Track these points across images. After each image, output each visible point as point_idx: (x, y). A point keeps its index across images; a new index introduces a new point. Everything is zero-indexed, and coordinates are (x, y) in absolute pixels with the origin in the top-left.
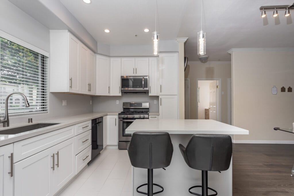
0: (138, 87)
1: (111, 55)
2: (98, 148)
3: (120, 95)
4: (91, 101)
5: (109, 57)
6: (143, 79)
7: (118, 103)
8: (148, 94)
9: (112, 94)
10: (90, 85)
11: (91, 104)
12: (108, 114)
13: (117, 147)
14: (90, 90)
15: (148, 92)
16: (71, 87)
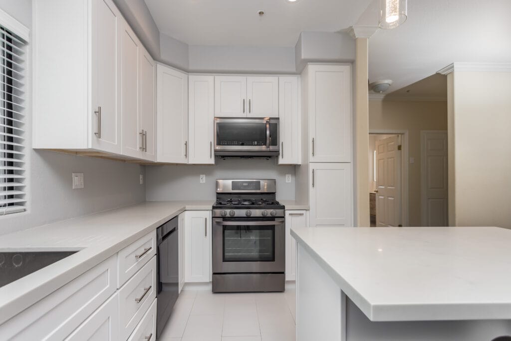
0: (256, 143)
1: (191, 68)
2: (163, 289)
3: (212, 161)
4: (141, 177)
5: (187, 71)
6: (268, 126)
7: (204, 182)
8: (277, 161)
9: (192, 161)
10: (145, 135)
11: (141, 182)
12: (187, 207)
13: (210, 287)
14: (146, 149)
15: (277, 157)
16: (98, 134)
